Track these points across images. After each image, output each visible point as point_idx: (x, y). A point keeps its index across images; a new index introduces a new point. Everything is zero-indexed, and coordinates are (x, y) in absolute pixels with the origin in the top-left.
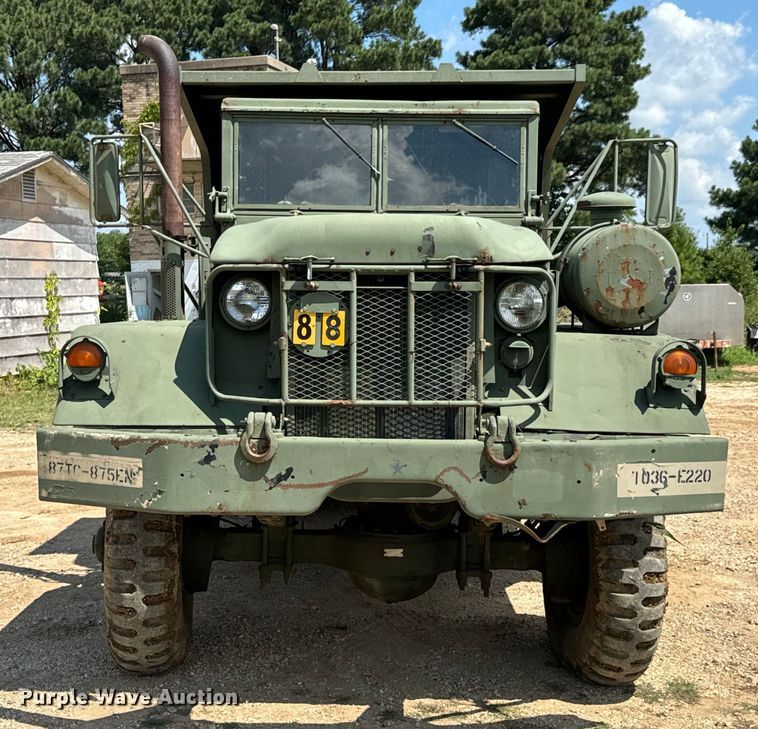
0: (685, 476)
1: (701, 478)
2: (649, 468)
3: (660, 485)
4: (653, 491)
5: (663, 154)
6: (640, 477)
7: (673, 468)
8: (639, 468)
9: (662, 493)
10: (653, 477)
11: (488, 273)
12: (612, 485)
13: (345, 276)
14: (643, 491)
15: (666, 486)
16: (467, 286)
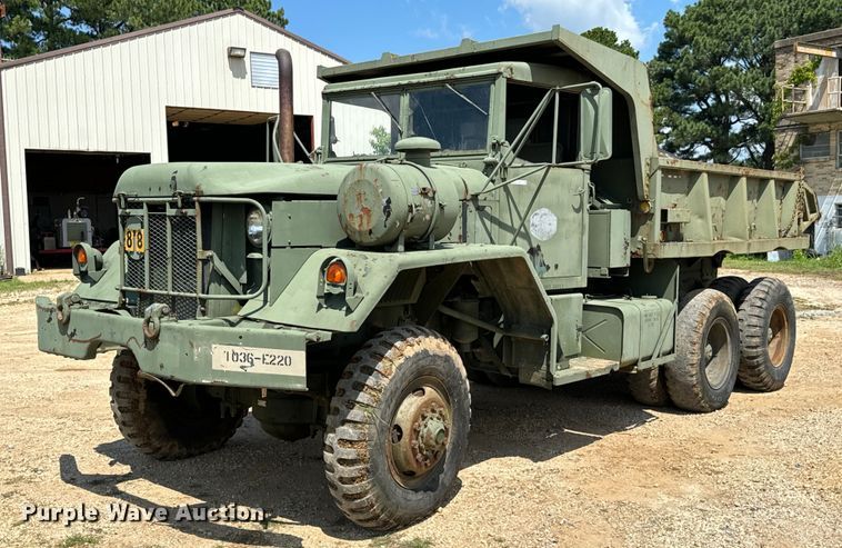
0: (268, 360)
1: (283, 362)
2: (238, 350)
3: (247, 364)
4: (242, 367)
5: (596, 97)
6: (230, 356)
7: (258, 352)
8: (230, 349)
9: (249, 370)
10: (241, 357)
11: (201, 203)
12: (208, 360)
13: (139, 205)
14: (234, 367)
15: (252, 364)
16: (190, 212)
